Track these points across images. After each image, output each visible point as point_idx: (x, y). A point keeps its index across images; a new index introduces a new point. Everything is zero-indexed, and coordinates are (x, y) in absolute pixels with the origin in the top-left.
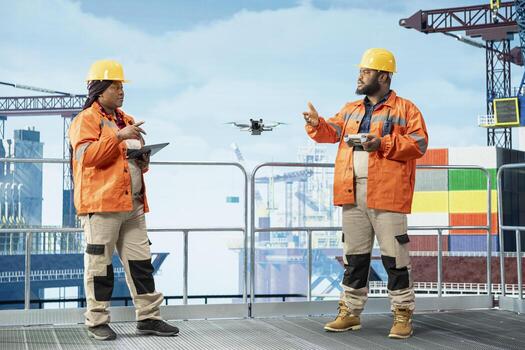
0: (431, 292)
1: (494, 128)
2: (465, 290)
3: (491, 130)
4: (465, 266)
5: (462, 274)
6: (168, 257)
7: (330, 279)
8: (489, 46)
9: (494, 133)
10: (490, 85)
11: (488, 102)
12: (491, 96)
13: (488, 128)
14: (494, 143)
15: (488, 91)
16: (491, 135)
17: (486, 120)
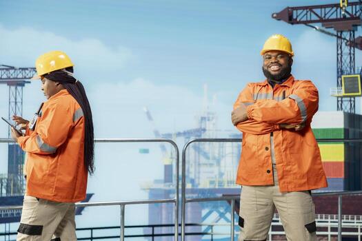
1: (342, 97)
2: (319, 220)
8: (339, 35)
9: (342, 101)
10: (340, 65)
11: (338, 77)
12: (340, 73)
13: (338, 97)
14: (342, 109)
15: (338, 69)
16: (340, 102)
17: (337, 91)
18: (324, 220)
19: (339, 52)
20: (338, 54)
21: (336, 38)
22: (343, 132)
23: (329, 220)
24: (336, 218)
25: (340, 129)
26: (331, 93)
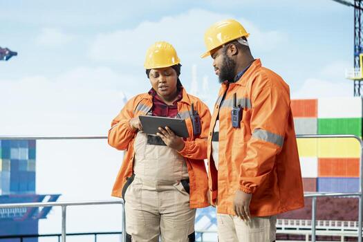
0: (300, 229)
1: (360, 80)
2: (331, 227)
3: (357, 82)
4: (331, 206)
5: (329, 212)
6: (60, 197)
7: (210, 217)
8: (357, 5)
9: (359, 85)
10: (357, 41)
11: (355, 56)
12: (357, 51)
13: (355, 80)
14: (360, 94)
15: (355, 46)
16: (357, 86)
17: (354, 72)
18: (336, 227)
19: (357, 25)
20: (355, 28)
21: (353, 8)
22: (360, 122)
23: (343, 228)
24: (357, 226)
25: (357, 119)
26: (347, 76)
